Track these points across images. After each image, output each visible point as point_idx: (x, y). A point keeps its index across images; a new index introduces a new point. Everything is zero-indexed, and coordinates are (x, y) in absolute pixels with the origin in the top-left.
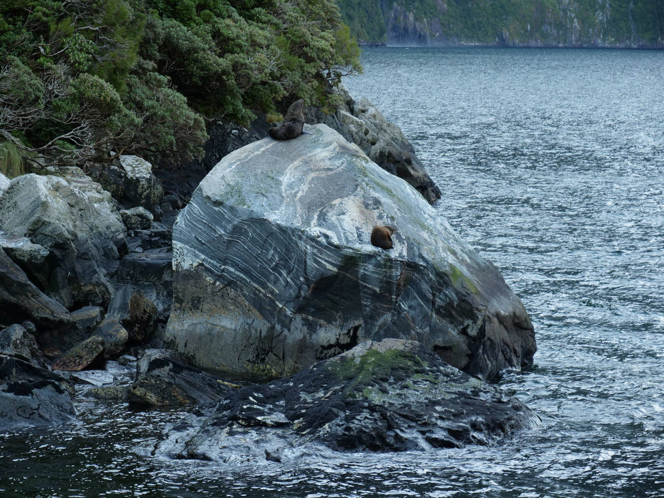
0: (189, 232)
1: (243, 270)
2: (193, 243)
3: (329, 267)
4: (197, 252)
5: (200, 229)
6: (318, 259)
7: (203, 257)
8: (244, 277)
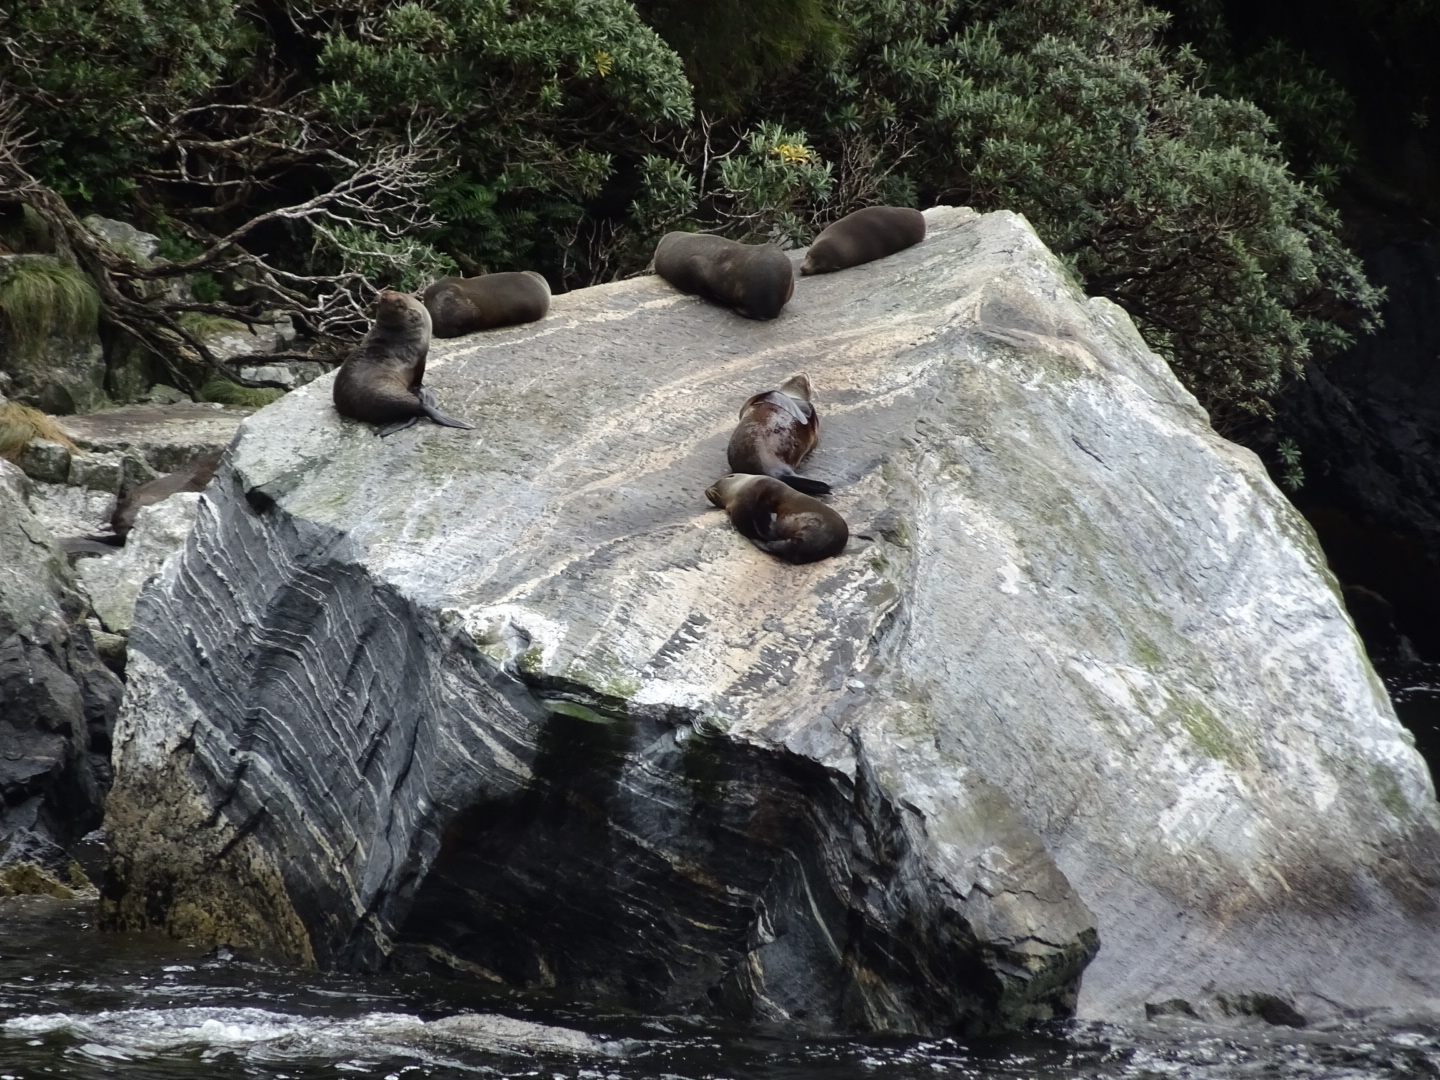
0: (177, 617)
1: (290, 768)
2: (179, 660)
3: (504, 758)
4: (184, 697)
5: (206, 601)
6: (474, 726)
7: (196, 713)
8: (292, 797)
